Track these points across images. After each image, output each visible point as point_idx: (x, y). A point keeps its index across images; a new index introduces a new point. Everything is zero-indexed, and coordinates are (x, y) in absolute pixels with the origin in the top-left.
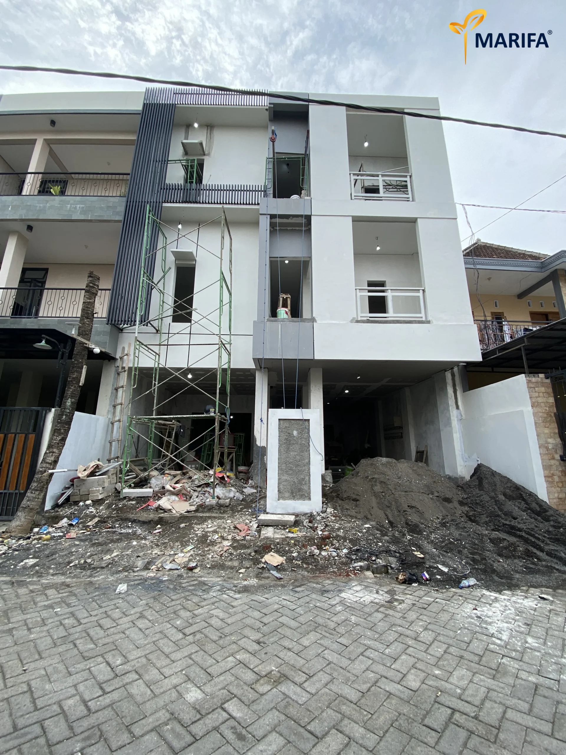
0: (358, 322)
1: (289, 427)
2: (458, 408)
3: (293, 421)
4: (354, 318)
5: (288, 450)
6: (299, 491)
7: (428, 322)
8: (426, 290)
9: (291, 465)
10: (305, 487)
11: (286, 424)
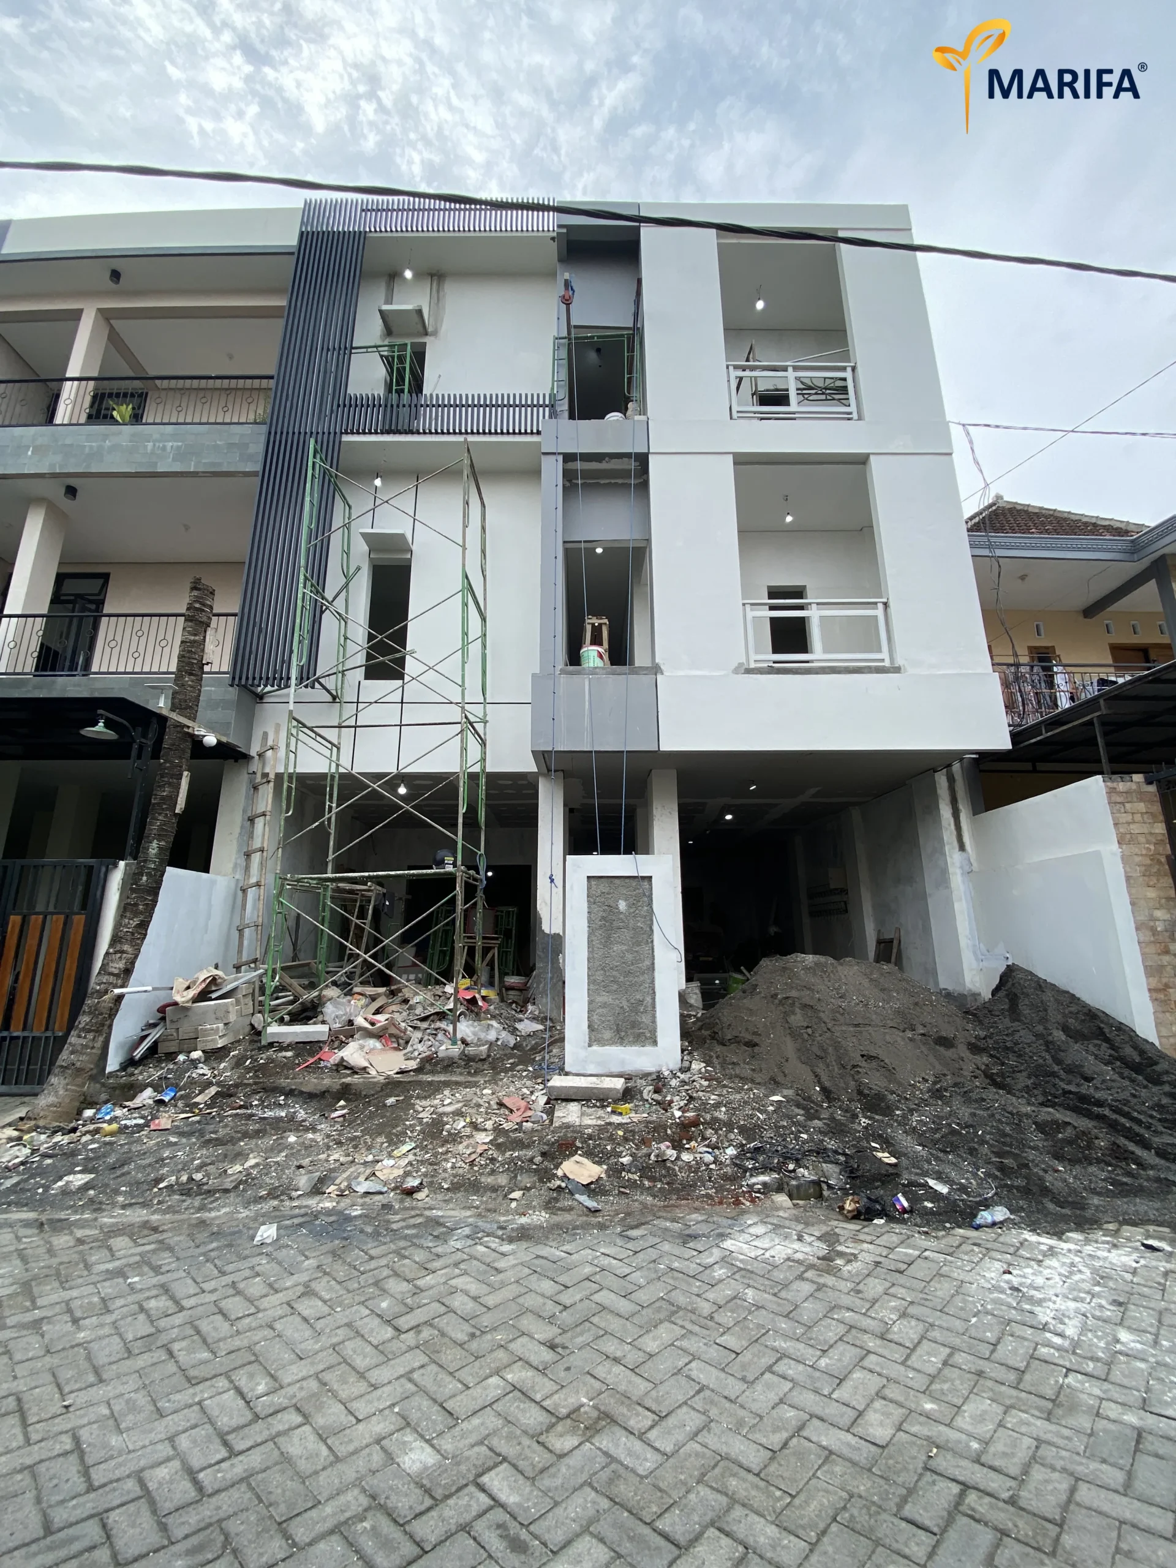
0: (749, 671)
1: (608, 894)
2: (962, 847)
3: (617, 881)
4: (741, 665)
5: (607, 942)
6: (633, 1027)
7: (897, 670)
8: (891, 604)
9: (614, 973)
10: (645, 1019)
11: (604, 887)
